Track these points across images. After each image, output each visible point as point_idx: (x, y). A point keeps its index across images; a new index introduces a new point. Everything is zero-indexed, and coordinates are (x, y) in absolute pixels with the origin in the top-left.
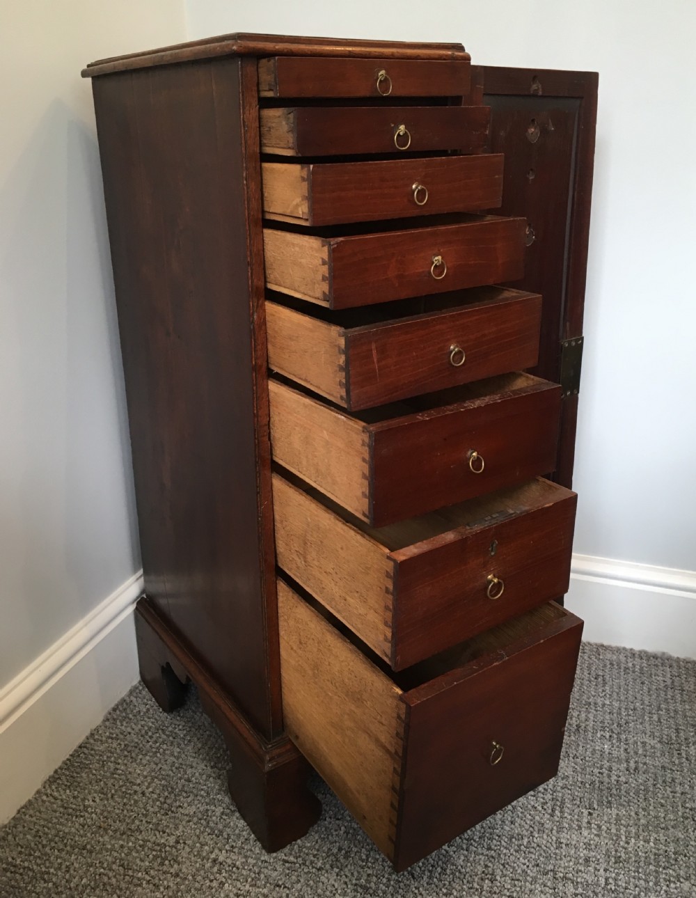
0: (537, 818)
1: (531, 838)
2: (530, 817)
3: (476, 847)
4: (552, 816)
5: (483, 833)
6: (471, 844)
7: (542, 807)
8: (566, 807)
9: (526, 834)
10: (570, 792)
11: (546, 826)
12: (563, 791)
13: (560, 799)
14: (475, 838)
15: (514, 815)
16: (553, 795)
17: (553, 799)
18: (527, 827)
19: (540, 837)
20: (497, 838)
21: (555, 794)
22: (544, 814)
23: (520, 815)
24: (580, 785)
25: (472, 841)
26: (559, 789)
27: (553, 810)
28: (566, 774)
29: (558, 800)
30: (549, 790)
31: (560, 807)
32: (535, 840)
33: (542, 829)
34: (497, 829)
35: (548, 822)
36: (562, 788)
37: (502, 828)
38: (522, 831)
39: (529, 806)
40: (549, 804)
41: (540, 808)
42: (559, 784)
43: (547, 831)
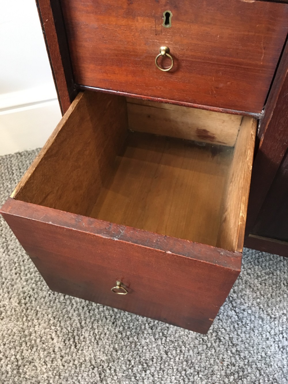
0: (216, 367)
1: (196, 373)
2: (212, 362)
3: (162, 343)
4: (227, 376)
5: (176, 341)
6: (162, 339)
7: (228, 365)
8: (243, 381)
9: (197, 368)
10: (258, 375)
11: (214, 377)
12: (255, 370)
13: (246, 373)
14: (168, 338)
15: (205, 351)
16: (245, 365)
17: (242, 367)
18: (203, 365)
19: (201, 378)
20: (178, 351)
21: (247, 366)
22: (223, 370)
23: (209, 354)
24: (271, 379)
25: (164, 338)
26: (254, 366)
27: (232, 374)
28: (272, 363)
29: (243, 372)
30: (247, 361)
31: (239, 377)
32: (195, 377)
33: (209, 376)
34: (185, 347)
35: (218, 376)
36: (257, 368)
37: (189, 350)
38: (196, 364)
39: (221, 356)
40: (234, 368)
41: (225, 364)
42: (258, 364)
43: (210, 380)
